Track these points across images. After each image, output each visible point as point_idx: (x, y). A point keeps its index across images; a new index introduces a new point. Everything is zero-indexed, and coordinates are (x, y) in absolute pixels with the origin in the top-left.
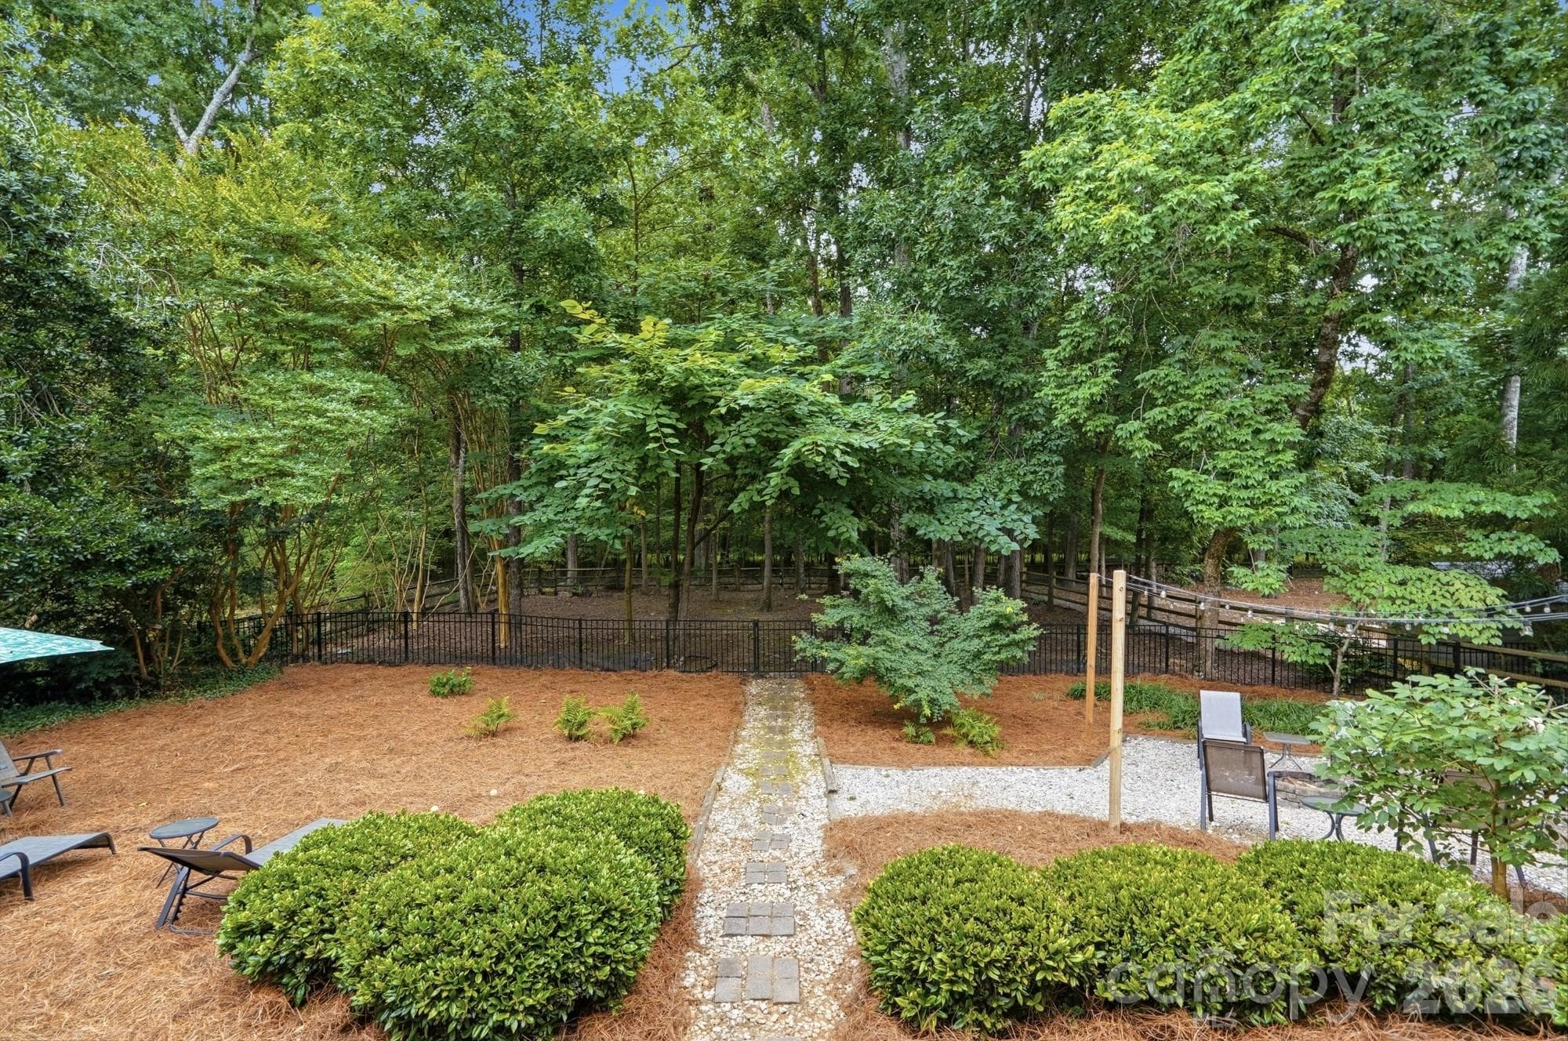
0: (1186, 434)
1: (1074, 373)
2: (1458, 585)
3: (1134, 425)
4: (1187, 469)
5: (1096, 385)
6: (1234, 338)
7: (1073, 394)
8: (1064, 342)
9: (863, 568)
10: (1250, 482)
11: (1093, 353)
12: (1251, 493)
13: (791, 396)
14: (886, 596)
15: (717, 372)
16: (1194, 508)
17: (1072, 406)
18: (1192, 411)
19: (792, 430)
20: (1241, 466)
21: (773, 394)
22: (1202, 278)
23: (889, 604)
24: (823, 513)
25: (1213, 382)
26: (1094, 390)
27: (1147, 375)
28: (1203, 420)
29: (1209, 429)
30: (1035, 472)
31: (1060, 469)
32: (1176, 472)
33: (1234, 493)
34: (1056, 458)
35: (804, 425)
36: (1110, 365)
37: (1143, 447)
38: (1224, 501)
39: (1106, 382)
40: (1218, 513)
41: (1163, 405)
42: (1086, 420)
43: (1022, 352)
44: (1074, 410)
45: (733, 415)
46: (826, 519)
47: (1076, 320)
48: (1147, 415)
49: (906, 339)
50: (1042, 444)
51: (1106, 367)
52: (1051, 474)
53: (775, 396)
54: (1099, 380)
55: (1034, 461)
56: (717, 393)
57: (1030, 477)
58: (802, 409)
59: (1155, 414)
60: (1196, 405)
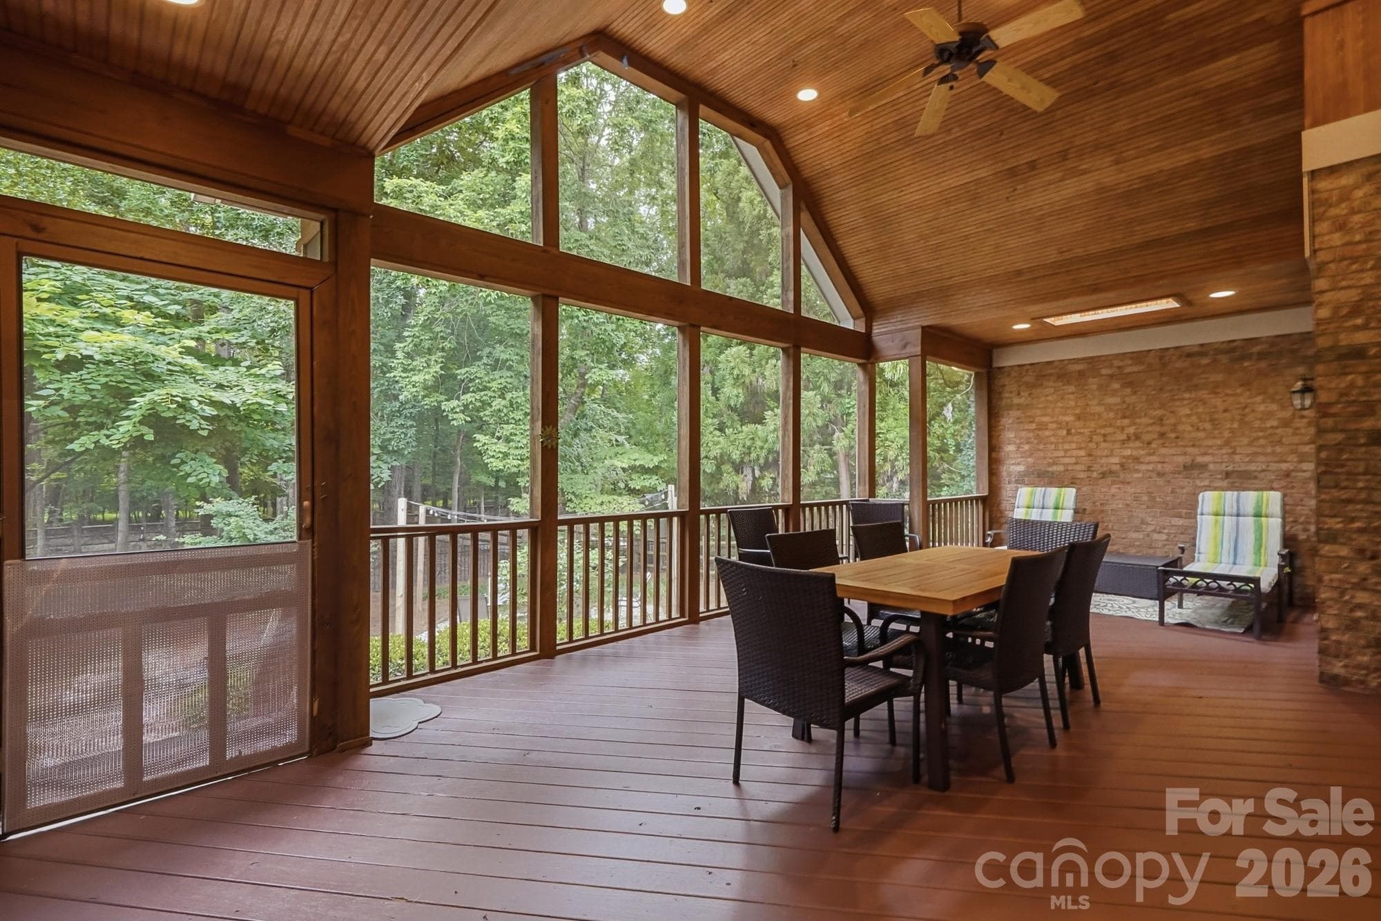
0: (487, 413)
1: (415, 363)
2: (625, 503)
3: (454, 403)
4: (485, 435)
5: (429, 373)
6: (518, 354)
7: (414, 378)
8: (409, 340)
9: (225, 510)
10: (520, 445)
11: (430, 351)
12: (520, 452)
13: (147, 355)
14: (247, 531)
15: (52, 321)
16: (489, 461)
17: (414, 386)
18: (490, 397)
19: (147, 385)
20: (516, 435)
21: (125, 351)
22: (498, 313)
23: (251, 537)
24: (183, 462)
25: (503, 380)
26: (427, 377)
27: (463, 371)
28: (498, 403)
29: (499, 410)
30: (393, 432)
31: (412, 431)
32: (478, 436)
33: (512, 451)
34: (410, 423)
35: (163, 381)
36: (440, 360)
37: (459, 420)
38: (506, 455)
39: (436, 372)
40: (501, 464)
41: (473, 392)
42: (424, 397)
43: (384, 341)
44: (415, 389)
45: (72, 364)
46: (187, 468)
47: (414, 326)
48: (462, 397)
49: (276, 318)
50: (398, 411)
51: (436, 361)
52: (406, 435)
53: (130, 354)
54: (431, 371)
55: (393, 424)
56: (53, 342)
57: (389, 436)
58: (160, 368)
59: (468, 397)
60: (493, 394)
